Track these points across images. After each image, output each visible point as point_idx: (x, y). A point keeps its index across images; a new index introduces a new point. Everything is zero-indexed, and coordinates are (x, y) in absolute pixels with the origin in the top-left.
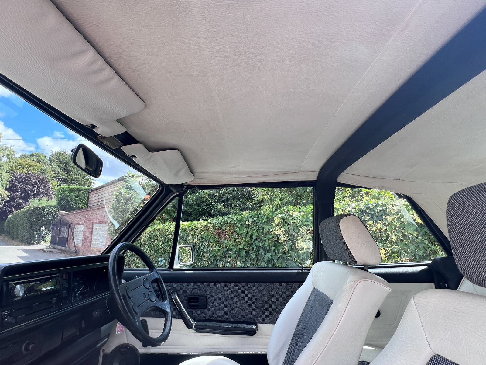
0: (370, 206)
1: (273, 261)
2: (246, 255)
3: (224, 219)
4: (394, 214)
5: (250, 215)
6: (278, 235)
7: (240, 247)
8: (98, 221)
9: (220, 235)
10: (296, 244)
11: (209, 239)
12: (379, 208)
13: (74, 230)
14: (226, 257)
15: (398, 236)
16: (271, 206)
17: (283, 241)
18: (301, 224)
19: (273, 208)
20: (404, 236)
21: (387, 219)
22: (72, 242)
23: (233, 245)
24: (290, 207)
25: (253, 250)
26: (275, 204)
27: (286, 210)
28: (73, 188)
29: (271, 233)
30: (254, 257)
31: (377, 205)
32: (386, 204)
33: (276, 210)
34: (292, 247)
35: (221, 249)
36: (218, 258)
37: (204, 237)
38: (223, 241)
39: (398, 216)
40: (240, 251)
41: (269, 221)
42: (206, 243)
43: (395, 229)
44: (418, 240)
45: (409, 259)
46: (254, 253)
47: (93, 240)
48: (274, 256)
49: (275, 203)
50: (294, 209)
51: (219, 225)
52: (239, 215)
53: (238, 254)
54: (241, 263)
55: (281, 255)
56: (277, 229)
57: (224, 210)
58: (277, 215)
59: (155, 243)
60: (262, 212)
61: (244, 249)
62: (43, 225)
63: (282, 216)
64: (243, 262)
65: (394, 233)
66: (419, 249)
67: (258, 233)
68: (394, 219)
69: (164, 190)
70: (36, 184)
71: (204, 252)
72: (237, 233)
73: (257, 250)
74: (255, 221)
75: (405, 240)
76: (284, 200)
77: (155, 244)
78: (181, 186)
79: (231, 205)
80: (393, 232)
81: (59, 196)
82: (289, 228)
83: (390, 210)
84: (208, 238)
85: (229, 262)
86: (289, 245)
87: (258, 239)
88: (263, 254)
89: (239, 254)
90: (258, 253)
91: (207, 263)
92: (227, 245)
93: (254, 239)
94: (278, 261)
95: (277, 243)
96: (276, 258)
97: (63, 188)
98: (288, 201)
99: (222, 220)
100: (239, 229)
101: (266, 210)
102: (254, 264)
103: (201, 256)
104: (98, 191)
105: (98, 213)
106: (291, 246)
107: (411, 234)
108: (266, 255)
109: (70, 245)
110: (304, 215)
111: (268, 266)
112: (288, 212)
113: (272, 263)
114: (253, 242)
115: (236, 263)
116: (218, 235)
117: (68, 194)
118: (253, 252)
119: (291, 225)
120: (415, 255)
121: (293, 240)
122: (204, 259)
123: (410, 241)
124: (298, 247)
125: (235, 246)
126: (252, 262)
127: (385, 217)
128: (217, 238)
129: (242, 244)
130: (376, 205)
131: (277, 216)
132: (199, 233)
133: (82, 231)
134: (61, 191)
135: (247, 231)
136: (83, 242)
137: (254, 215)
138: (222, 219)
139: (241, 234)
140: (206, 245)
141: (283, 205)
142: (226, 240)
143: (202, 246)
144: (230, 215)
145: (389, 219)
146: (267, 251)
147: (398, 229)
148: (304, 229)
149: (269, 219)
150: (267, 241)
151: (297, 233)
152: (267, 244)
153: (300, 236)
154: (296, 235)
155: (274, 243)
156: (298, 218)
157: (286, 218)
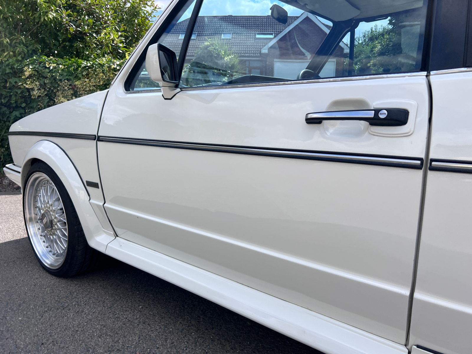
6: (29, 90)
10: (54, 101)
16: (11, 53)
17: (37, 97)
18: (61, 78)
24: (44, 57)
27: (37, 60)
29: (20, 87)
41: (15, 72)
49: (18, 50)
50: (49, 60)
56: (28, 83)
58: (27, 65)
63: (35, 67)
82: (45, 82)
86: (46, 101)
88: (7, 113)
95: (28, 98)
106: (48, 102)
108: (11, 114)
110: (64, 68)
112: (42, 64)
119: (48, 79)
121: (50, 96)
148: (65, 84)
149: (14, 70)
150: (13, 96)
151: (56, 87)
152: (14, 100)
153: (61, 91)
154: (55, 90)
155: (24, 99)
156: (56, 71)
157: (41, 70)
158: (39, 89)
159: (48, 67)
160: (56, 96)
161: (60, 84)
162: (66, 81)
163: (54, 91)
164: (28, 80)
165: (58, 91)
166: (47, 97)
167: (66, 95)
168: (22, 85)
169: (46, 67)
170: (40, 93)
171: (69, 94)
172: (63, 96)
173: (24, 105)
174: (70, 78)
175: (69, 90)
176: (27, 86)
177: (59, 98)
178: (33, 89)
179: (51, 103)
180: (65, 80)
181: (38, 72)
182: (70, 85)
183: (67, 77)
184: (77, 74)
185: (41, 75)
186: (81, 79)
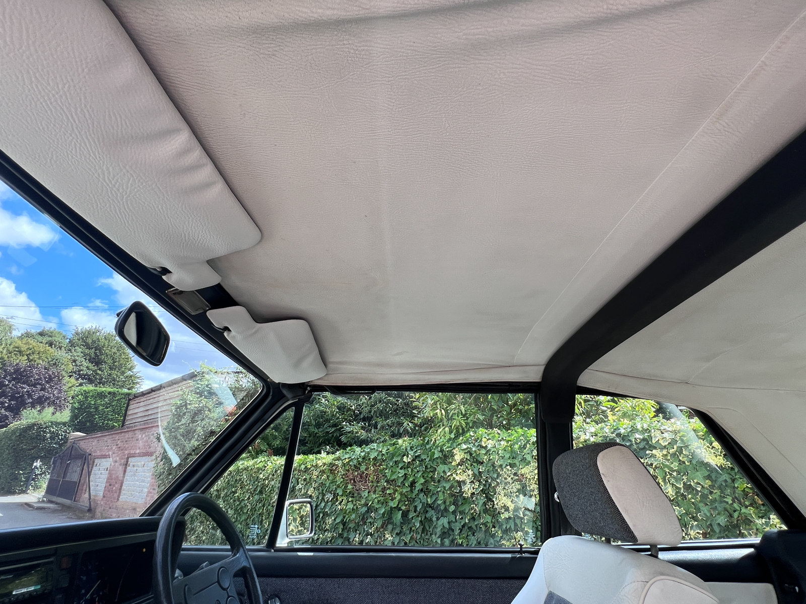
0: (622, 431)
1: (451, 533)
2: (402, 521)
3: (364, 451)
4: (665, 446)
5: (411, 445)
6: (460, 483)
7: (393, 504)
8: (138, 451)
9: (355, 482)
10: (493, 501)
11: (336, 489)
12: (637, 436)
13: (92, 467)
14: (365, 523)
15: (677, 488)
16: (447, 429)
17: (470, 495)
18: (501, 463)
19: (451, 432)
20: (688, 487)
21: (653, 456)
22: (86, 491)
23: (379, 501)
24: (481, 431)
25: (415, 512)
26: (455, 425)
27: (473, 436)
28: (103, 392)
29: (449, 478)
30: (418, 525)
31: (634, 430)
32: (650, 429)
33: (457, 437)
34: (487, 506)
35: (357, 507)
36: (352, 525)
37: (327, 485)
38: (361, 492)
39: (673, 450)
40: (391, 513)
41: (445, 456)
42: (329, 496)
43: (671, 474)
44: (714, 496)
45: (701, 532)
46: (418, 516)
47: (124, 487)
48: (454, 523)
49: (455, 423)
50: (488, 435)
51: (355, 461)
52: (391, 444)
53: (388, 519)
54: (392, 536)
55: (467, 521)
56: (458, 472)
57: (363, 434)
58: (459, 445)
59: (237, 495)
60: (431, 440)
61: (400, 509)
62: (36, 459)
63: (468, 448)
64: (397, 534)
65: (669, 482)
66: (719, 514)
67: (425, 479)
68: (666, 455)
69: (271, 394)
70: (40, 384)
71: (326, 514)
72: (386, 479)
73: (423, 512)
74: (419, 456)
75: (690, 496)
76: (471, 418)
77: (237, 497)
78: (302, 386)
79: (376, 427)
80: (667, 481)
81: (76, 405)
82: (480, 470)
83: (657, 440)
84: (335, 487)
85: (371, 535)
86: (481, 502)
87: (425, 491)
88: (434, 519)
89: (390, 518)
90: (425, 516)
91: (330, 535)
92: (368, 500)
93: (417, 489)
94: (462, 533)
95: (458, 497)
96: (457, 527)
97: (85, 391)
98: (477, 421)
99: (360, 454)
100: (390, 471)
101: (440, 436)
102: (418, 538)
103: (320, 521)
104: (145, 397)
105: (140, 436)
106: (485, 504)
107: (699, 484)
108: (439, 522)
109: (81, 494)
110: (507, 446)
111: (442, 544)
112: (479, 441)
113: (451, 538)
114: (415, 496)
115: (384, 536)
116: (352, 482)
117: (93, 403)
118: (415, 514)
119: (485, 464)
120: (711, 525)
121: (488, 493)
122: (325, 527)
123: (699, 498)
124: (497, 507)
125: (382, 504)
126: (413, 535)
127: (650, 452)
128: (350, 487)
129: (395, 498)
130: (632, 430)
131: (459, 447)
132: (318, 477)
133: (107, 470)
134: (80, 397)
135: (405, 474)
136: (105, 491)
137: (418, 446)
138: (361, 452)
139: (394, 480)
140: (330, 499)
141: (468, 427)
142: (367, 491)
143: (323, 502)
144: (375, 444)
145: (658, 455)
146: (440, 513)
147: (675, 474)
148: (507, 472)
149: (444, 454)
150: (441, 494)
151: (495, 479)
152: (441, 500)
153: (501, 485)
154: (494, 483)
155: (454, 498)
156: (495, 452)
157: (475, 451)
158: (472, 482)
159: (484, 445)
160: (495, 494)
161: (501, 473)
162: (508, 467)
163: (493, 485)
164: (460, 467)
165: (498, 484)
166: (484, 495)
167: (509, 491)
168: (452, 475)
169: (483, 447)
170: (473, 488)
171: (515, 490)
172: (505, 493)
173: (452, 508)
174: (514, 462)
175: (513, 483)
176: (457, 478)
177: (500, 498)
178: (464, 482)
179: (488, 505)
180: (507, 465)
181: (471, 455)
182: (515, 474)
183: (509, 461)
184: (524, 455)
185: (475, 460)
186: (531, 462)
